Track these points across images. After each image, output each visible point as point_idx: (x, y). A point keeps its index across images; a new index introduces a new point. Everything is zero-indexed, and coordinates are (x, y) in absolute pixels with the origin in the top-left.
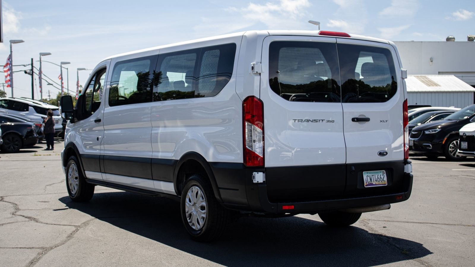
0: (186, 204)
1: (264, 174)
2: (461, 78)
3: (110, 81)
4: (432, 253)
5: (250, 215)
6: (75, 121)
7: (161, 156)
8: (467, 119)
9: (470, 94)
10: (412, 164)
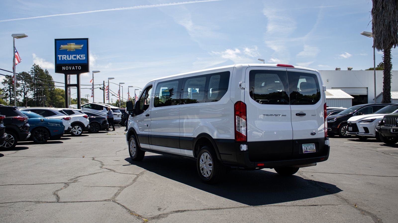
0: (200, 162)
1: (247, 146)
2: (344, 91)
3: (155, 93)
4: (342, 191)
5: (237, 169)
6: (134, 115)
7: (185, 135)
8: (351, 114)
9: (350, 100)
10: (329, 140)
